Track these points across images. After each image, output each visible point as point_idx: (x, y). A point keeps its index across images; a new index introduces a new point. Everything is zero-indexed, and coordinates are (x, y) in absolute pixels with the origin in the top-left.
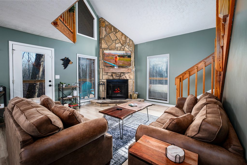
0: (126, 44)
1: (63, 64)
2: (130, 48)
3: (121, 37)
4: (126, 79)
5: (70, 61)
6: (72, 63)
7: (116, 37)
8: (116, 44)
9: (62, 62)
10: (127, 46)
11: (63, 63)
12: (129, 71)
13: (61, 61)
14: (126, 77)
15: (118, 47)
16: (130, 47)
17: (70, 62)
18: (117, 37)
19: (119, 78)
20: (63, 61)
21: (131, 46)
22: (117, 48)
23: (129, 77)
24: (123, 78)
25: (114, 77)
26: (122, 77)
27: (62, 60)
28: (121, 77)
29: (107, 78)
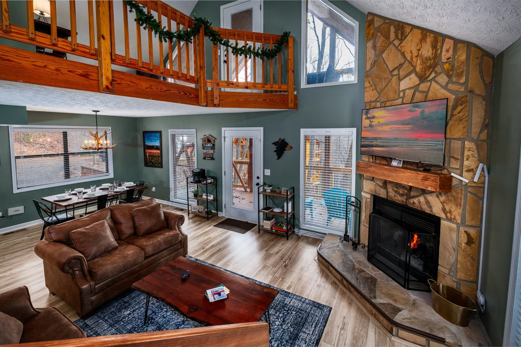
0: (438, 69)
1: (275, 151)
2: (454, 83)
3: (419, 50)
4: (428, 211)
5: (287, 144)
6: (291, 148)
7: (400, 56)
8: (400, 80)
9: (274, 148)
10: (443, 79)
11: (276, 149)
12: (427, 183)
13: (274, 145)
14: (430, 207)
15: (404, 91)
16: (454, 79)
17: (286, 147)
18: (403, 54)
19: (404, 199)
20: (275, 145)
21: (459, 75)
22: (402, 94)
23: (444, 210)
24: (417, 206)
25: (392, 194)
26: (416, 200)
27: (275, 143)
28: (411, 201)
29: (374, 190)
